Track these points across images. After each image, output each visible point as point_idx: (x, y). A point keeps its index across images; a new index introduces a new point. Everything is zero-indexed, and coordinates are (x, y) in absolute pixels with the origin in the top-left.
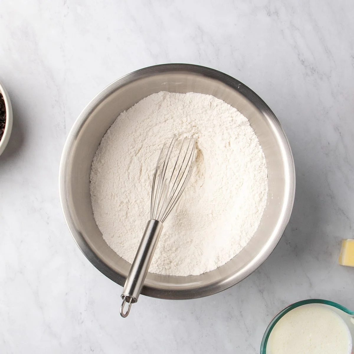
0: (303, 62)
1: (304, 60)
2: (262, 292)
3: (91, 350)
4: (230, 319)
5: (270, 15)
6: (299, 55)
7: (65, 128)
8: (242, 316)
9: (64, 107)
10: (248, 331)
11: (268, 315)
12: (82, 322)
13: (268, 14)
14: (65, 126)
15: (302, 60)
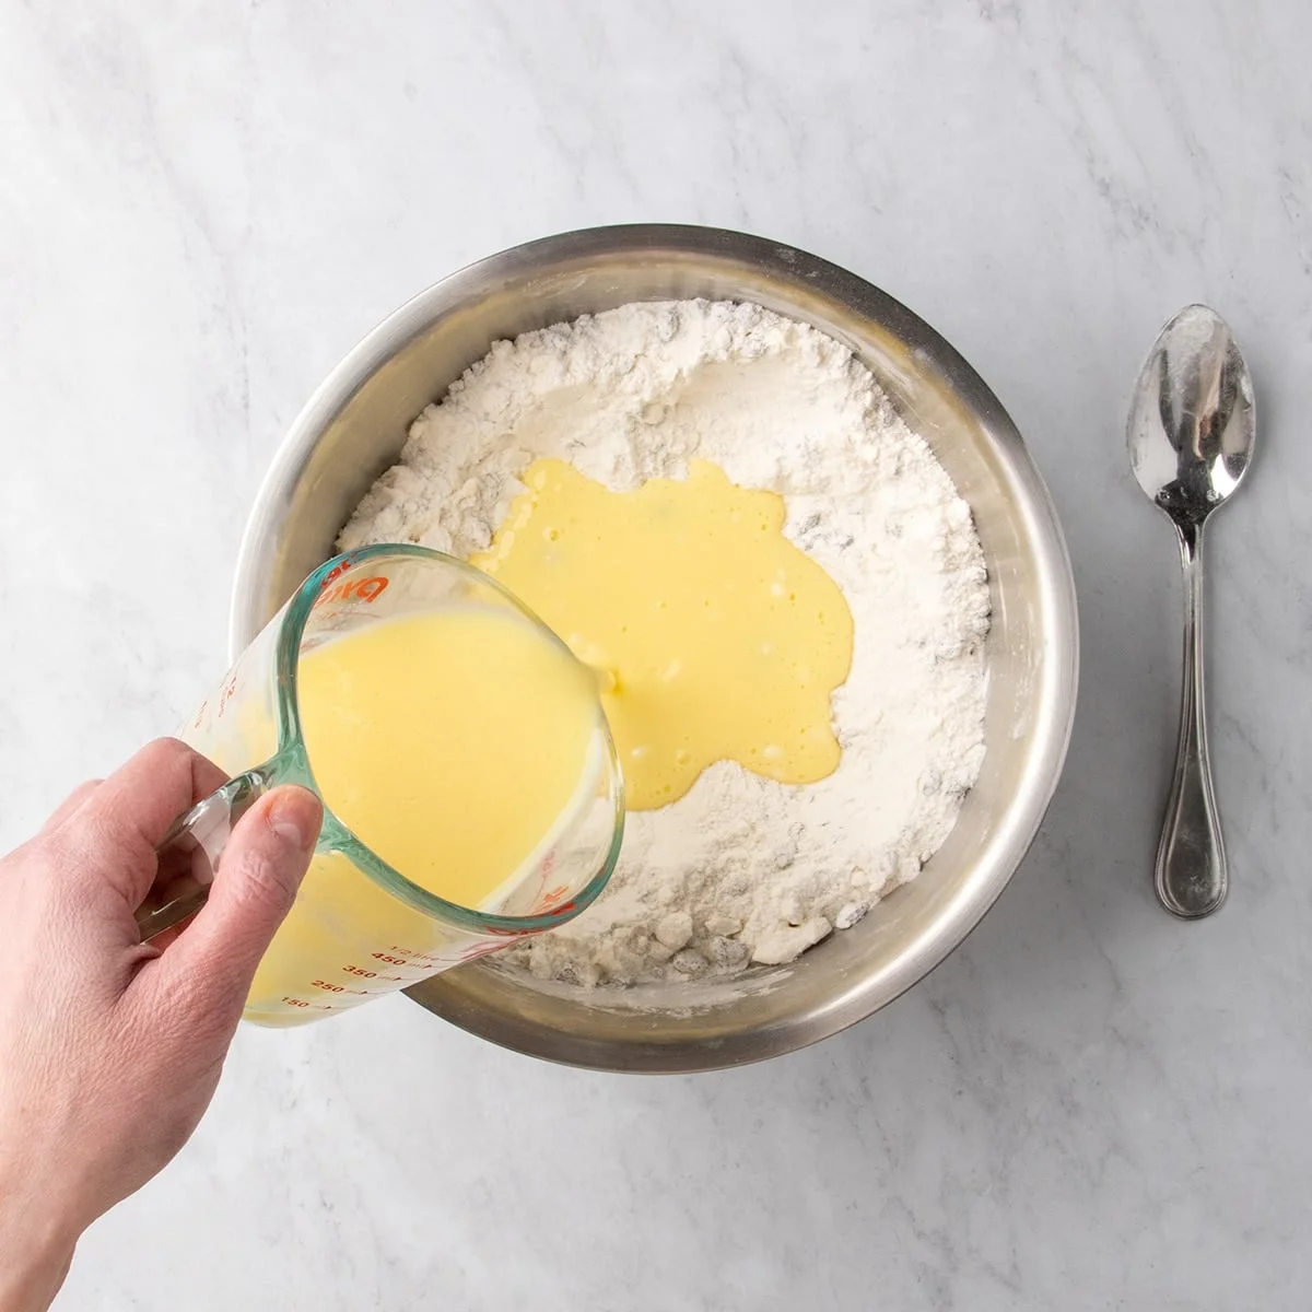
0: (1105, 188)
1: (1107, 180)
2: (940, 1010)
3: (325, 1204)
4: (826, 1104)
5: (989, 17)
6: (1091, 160)
7: (246, 406)
8: (867, 1093)
9: (245, 329)
10: (889, 1150)
11: (960, 1093)
12: (294, 1104)
13: (985, 13)
14: (245, 397)
15: (1103, 180)
